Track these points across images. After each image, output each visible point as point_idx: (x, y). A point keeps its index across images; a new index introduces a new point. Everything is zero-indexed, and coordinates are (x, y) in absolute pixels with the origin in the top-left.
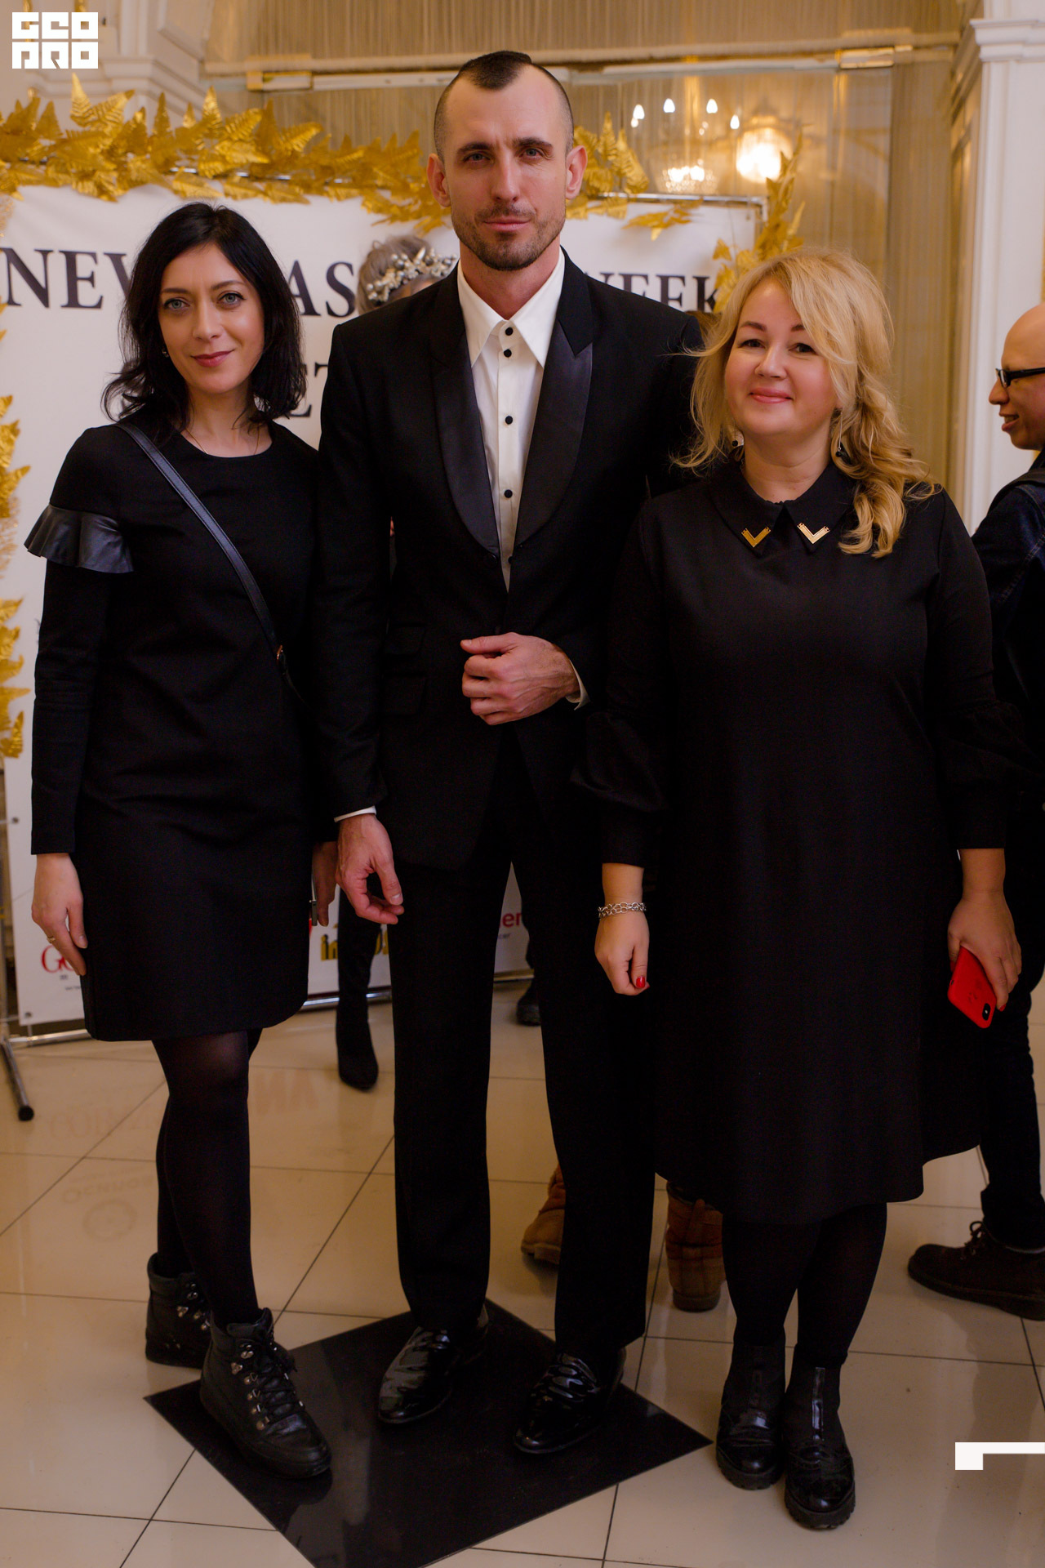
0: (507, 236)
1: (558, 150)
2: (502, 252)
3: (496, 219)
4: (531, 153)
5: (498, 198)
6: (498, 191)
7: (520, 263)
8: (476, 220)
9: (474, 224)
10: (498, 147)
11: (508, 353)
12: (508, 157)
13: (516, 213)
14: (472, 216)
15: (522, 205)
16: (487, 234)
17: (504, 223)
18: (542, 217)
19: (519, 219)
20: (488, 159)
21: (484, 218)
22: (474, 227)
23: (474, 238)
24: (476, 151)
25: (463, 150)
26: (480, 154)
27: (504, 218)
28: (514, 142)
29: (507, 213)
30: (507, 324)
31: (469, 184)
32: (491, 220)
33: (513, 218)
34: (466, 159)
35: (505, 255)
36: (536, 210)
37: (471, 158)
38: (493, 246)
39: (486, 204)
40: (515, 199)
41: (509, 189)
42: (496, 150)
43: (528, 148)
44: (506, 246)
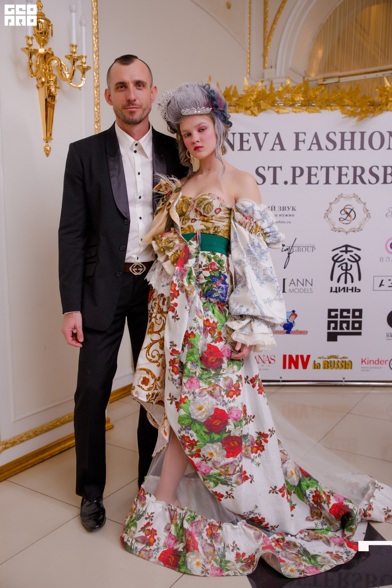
0: (132, 113)
1: (148, 85)
2: (131, 118)
3: (129, 107)
4: (140, 86)
5: (129, 100)
6: (129, 98)
7: (137, 122)
9: (121, 109)
10: (129, 84)
11: (135, 152)
12: (131, 86)
13: (136, 105)
14: (120, 107)
15: (137, 102)
16: (126, 113)
17: (131, 108)
18: (144, 107)
19: (136, 107)
20: (125, 88)
21: (124, 108)
22: (121, 111)
23: (121, 114)
24: (120, 85)
25: (117, 84)
26: (122, 86)
27: (132, 106)
28: (134, 82)
29: (133, 105)
30: (136, 142)
31: (119, 97)
32: (127, 108)
34: (118, 88)
35: (132, 119)
36: (142, 104)
37: (119, 88)
38: (128, 117)
39: (125, 103)
40: (135, 100)
41: (133, 97)
42: (128, 84)
43: (139, 84)
44: (132, 116)
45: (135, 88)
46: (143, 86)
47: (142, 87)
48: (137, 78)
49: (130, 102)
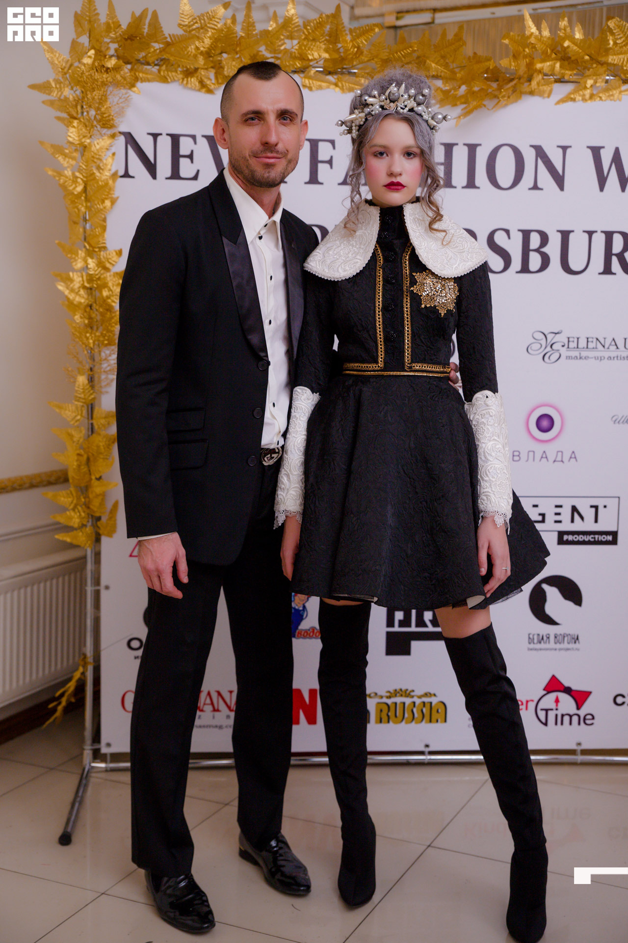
0: (270, 166)
1: (297, 118)
2: (266, 175)
3: (264, 155)
4: (285, 119)
5: (267, 143)
6: (267, 139)
7: (277, 183)
8: (249, 155)
10: (268, 114)
11: (261, 237)
12: (272, 118)
13: (277, 152)
14: (247, 153)
15: (280, 147)
17: (269, 158)
18: (288, 156)
19: (277, 155)
20: (261, 120)
21: (255, 155)
22: (248, 160)
23: (247, 167)
24: (252, 116)
25: (247, 113)
26: (256, 116)
27: (269, 155)
28: (277, 111)
29: (272, 152)
31: (250, 136)
32: (260, 156)
33: (275, 155)
34: (246, 120)
35: (268, 177)
36: (287, 151)
37: (249, 119)
38: (261, 172)
39: (258, 147)
40: (276, 145)
41: (273, 139)
42: (266, 116)
43: (285, 116)
44: (269, 172)
45: (277, 122)
46: (291, 120)
47: (288, 121)
48: (283, 105)
49: (268, 146)
